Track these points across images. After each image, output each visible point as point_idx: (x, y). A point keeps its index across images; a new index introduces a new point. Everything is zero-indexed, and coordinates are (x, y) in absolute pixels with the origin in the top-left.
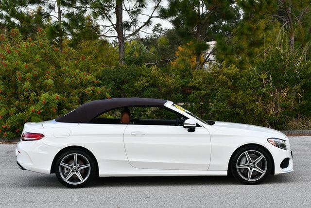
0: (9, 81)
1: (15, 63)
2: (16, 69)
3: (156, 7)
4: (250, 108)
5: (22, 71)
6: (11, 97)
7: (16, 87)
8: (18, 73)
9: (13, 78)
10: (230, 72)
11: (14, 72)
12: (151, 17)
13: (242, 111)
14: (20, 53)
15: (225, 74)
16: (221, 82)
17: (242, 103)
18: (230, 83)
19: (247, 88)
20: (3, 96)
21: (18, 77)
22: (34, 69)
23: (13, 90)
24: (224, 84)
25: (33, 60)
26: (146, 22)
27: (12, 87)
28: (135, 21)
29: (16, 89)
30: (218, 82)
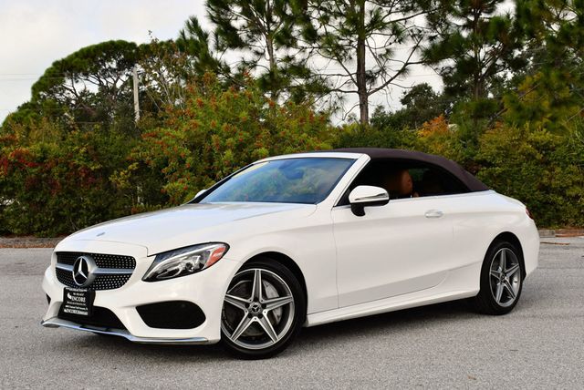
0: (201, 152)
1: (210, 123)
2: (211, 132)
3: (415, 48)
4: (573, 194)
5: (221, 135)
6: (203, 174)
7: (211, 161)
8: (214, 137)
9: (207, 146)
10: (539, 138)
11: (208, 138)
12: (407, 64)
13: (560, 198)
14: (217, 109)
15: (531, 142)
16: (524, 155)
17: (561, 187)
18: (539, 156)
19: (567, 164)
20: (191, 174)
21: (214, 144)
22: (238, 132)
23: (206, 165)
24: (530, 157)
25: (238, 119)
26: (400, 69)
27: (205, 161)
28: (383, 70)
29: (212, 164)
30: (520, 154)
